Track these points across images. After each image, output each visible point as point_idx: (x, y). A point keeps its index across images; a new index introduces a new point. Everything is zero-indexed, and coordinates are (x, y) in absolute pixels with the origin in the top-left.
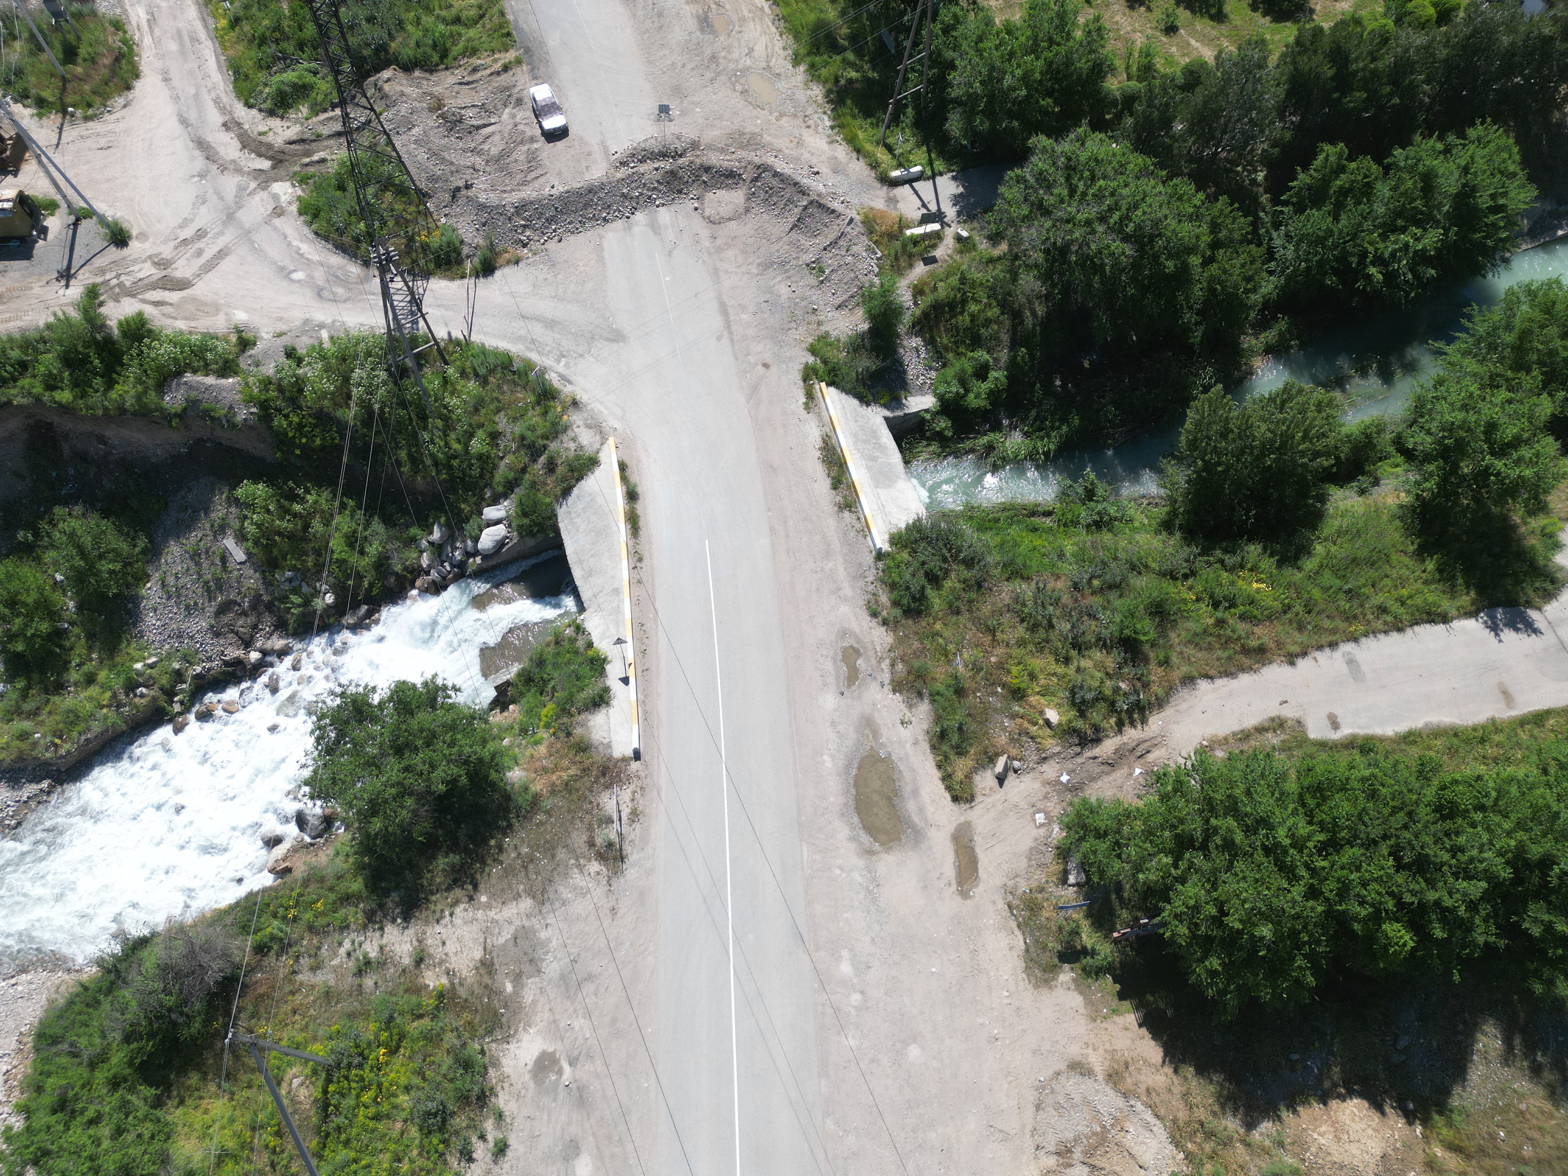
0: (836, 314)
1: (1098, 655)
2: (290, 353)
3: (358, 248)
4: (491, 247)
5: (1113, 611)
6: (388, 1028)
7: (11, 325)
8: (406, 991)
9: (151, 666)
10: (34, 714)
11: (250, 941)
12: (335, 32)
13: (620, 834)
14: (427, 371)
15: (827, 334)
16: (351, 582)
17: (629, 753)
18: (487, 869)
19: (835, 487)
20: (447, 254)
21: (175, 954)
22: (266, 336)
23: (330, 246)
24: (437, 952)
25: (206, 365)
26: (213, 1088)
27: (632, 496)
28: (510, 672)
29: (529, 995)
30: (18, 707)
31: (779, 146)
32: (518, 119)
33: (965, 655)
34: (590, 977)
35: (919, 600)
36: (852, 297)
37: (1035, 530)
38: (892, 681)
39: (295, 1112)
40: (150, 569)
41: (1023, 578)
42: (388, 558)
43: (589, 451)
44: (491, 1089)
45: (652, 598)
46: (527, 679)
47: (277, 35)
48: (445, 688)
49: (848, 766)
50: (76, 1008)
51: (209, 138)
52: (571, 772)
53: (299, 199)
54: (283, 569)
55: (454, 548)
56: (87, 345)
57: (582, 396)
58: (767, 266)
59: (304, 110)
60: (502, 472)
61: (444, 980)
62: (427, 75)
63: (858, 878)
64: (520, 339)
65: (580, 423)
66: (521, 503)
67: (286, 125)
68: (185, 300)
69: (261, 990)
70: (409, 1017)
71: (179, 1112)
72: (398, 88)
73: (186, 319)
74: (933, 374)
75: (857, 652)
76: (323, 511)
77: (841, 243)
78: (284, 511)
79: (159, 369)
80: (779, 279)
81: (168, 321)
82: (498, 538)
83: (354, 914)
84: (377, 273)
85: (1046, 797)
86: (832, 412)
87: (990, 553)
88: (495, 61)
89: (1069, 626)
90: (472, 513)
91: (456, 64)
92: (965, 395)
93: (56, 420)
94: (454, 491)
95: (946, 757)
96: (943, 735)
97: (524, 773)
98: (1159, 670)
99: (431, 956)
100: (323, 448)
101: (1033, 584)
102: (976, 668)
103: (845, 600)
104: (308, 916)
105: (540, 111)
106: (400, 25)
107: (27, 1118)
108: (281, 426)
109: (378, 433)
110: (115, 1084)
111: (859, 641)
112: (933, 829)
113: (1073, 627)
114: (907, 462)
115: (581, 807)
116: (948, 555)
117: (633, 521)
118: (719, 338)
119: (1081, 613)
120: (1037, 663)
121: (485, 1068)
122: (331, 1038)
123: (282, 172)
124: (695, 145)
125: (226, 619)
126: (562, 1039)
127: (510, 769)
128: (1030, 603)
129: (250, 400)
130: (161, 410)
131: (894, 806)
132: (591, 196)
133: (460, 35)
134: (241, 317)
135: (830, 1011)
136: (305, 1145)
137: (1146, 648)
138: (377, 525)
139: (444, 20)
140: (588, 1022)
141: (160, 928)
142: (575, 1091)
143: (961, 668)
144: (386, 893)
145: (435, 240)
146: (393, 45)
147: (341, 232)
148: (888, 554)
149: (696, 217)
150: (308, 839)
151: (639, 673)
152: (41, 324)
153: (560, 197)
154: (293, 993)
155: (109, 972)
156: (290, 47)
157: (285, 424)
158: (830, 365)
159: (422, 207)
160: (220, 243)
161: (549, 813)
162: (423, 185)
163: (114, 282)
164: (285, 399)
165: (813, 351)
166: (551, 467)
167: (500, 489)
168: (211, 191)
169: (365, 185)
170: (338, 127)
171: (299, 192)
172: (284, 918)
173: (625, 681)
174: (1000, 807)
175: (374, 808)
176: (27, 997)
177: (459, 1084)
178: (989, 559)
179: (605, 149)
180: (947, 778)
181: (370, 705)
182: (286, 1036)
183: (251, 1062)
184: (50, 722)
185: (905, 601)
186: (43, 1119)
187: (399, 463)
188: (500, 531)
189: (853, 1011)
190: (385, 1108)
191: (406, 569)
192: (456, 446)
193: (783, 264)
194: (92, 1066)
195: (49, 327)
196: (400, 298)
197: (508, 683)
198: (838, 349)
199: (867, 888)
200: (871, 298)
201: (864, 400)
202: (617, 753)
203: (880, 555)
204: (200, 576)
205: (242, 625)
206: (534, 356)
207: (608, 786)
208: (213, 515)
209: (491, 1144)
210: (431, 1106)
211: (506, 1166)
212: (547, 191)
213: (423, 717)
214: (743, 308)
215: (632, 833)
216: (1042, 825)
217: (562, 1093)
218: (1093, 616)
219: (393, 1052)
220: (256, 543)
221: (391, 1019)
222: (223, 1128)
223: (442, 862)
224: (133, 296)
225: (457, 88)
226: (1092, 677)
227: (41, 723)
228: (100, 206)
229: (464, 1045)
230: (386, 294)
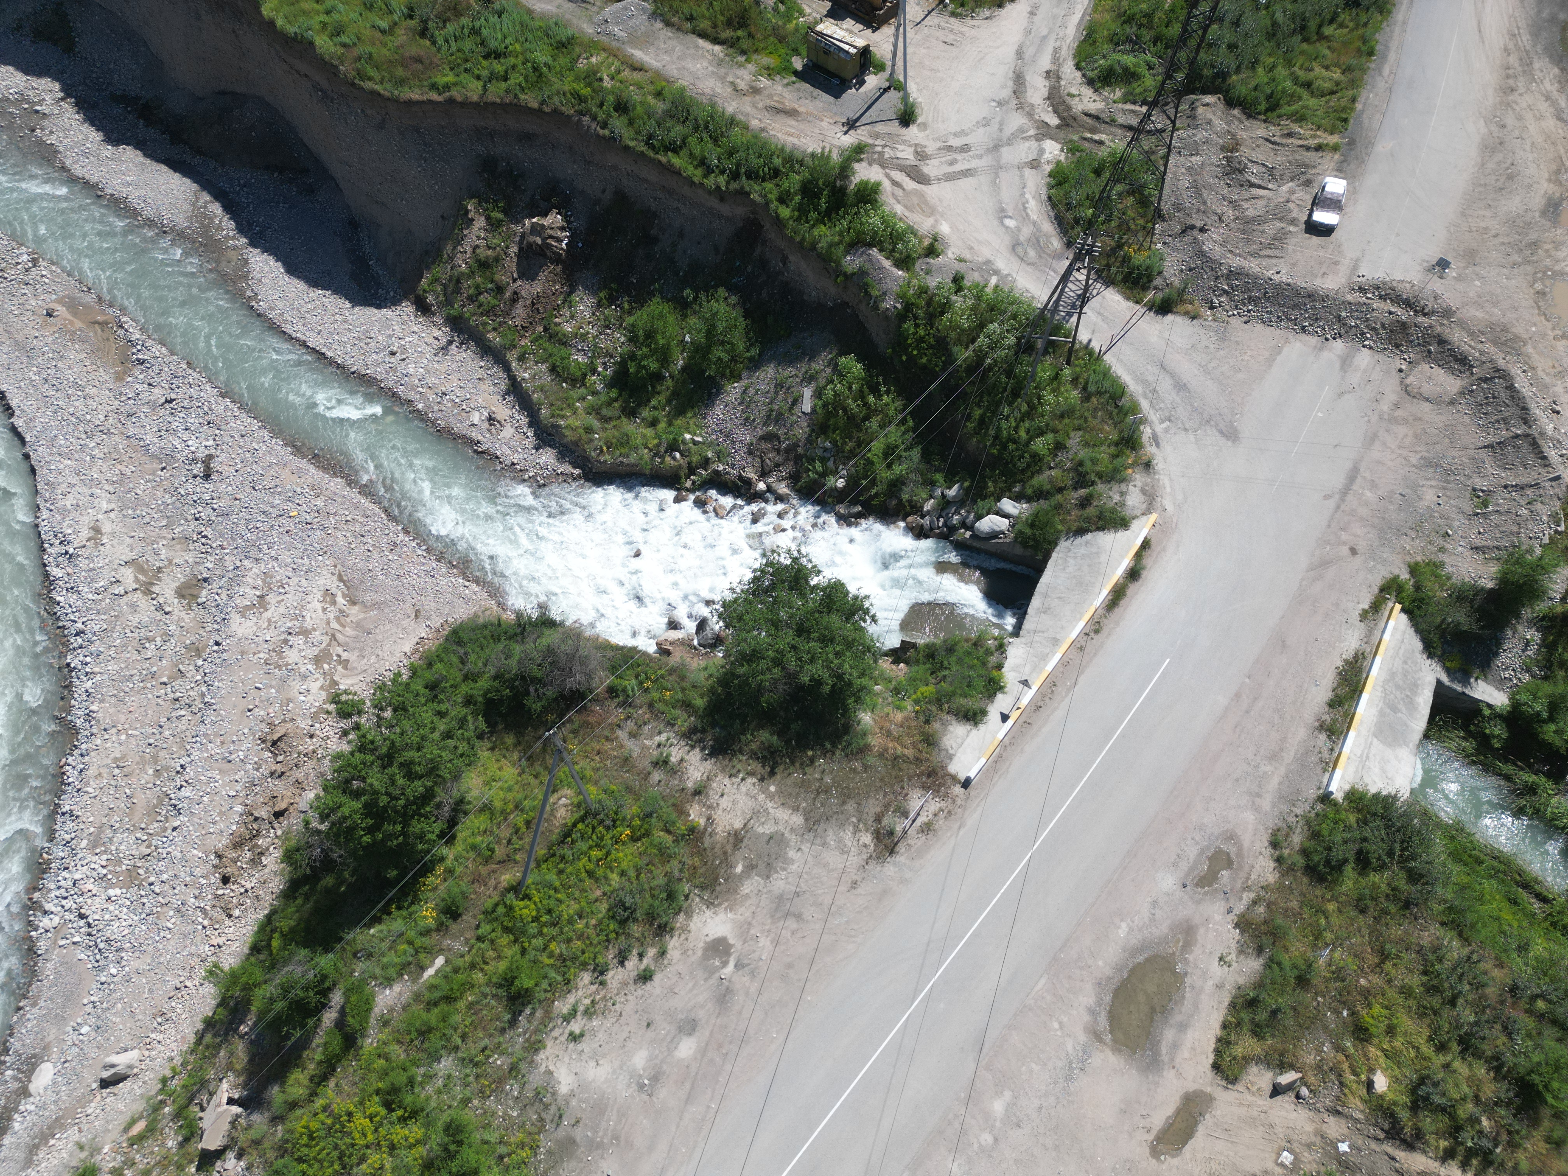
0: (1468, 553)
1: (1481, 1071)
2: (957, 280)
3: (1073, 228)
4: (1182, 292)
5: (1537, 1046)
6: (643, 820)
7: (791, 139)
8: (674, 805)
9: (695, 443)
10: (605, 420)
11: (610, 680)
12: (1193, 43)
13: (905, 832)
14: (1049, 359)
15: (1442, 564)
16: (864, 482)
17: (962, 777)
18: (792, 769)
19: (1332, 704)
20: (1140, 276)
21: (563, 648)
22: (950, 255)
23: (1052, 214)
24: (714, 797)
25: (893, 250)
26: (516, 756)
27: (1133, 574)
28: (922, 639)
29: (748, 887)
30: (600, 408)
31: (1535, 364)
32: (1293, 197)
33: (1337, 955)
34: (799, 917)
35: (1332, 868)
36: (1498, 548)
37: (1514, 902)
38: (1242, 916)
39: (547, 820)
40: (745, 374)
41: (1460, 935)
42: (904, 484)
43: (1127, 512)
44: (672, 929)
45: (1080, 671)
46: (930, 653)
47: (1145, 21)
48: (867, 612)
49: (1136, 951)
50: (485, 632)
51: (1028, 78)
52: (906, 751)
53: (1058, 163)
54: (827, 437)
55: (957, 512)
56: (827, 184)
57: (1159, 463)
58: (1429, 463)
59: (1118, 94)
60: (1041, 480)
61: (702, 822)
62: (1243, 117)
63: (1070, 1048)
64: (1145, 382)
65: (1139, 484)
66: (1036, 515)
67: (1095, 97)
68: (916, 192)
69: (592, 719)
70: (661, 824)
71: (487, 754)
72: (1210, 116)
73: (906, 207)
74: (1527, 677)
75: (1229, 864)
76: (887, 415)
77: (1529, 492)
78: (861, 396)
79: (859, 234)
80: (1433, 483)
81: (892, 201)
82: (997, 528)
83: (685, 721)
84: (1071, 257)
85: (1309, 1146)
86: (1387, 637)
87: (1445, 885)
88: (1314, 137)
89: (1472, 1019)
90: (993, 494)
91: (1277, 121)
92: (1545, 722)
93: (767, 226)
94: (993, 469)
95: (1239, 1024)
96: (1252, 1003)
97: (871, 722)
98: (1542, 1144)
99: (707, 795)
100: (924, 367)
101: (1466, 951)
102: (1339, 974)
103: (1257, 809)
104: (656, 695)
105: (1321, 201)
106: (1254, 64)
107: (411, 677)
108: (907, 330)
109: (973, 383)
110: (469, 701)
111: (1239, 854)
112: (1172, 1073)
113: (1476, 1023)
114: (1426, 736)
115: (892, 786)
116: (1398, 852)
117: (1118, 595)
118: (1327, 497)
119: (1497, 1018)
120: (1406, 1022)
121: (680, 910)
122: (605, 792)
123: (1062, 134)
124: (1447, 313)
125: (764, 446)
126: (745, 942)
127: (865, 711)
128: (1447, 964)
129: (901, 296)
130: (838, 263)
131: (1152, 1020)
132: (1307, 300)
133: (1300, 98)
134: (944, 229)
135: (957, 1126)
136: (536, 848)
137: (1546, 1112)
138: (916, 454)
139: (1296, 80)
140: (771, 948)
141: (567, 624)
142: (723, 988)
143: (1322, 962)
144: (713, 725)
145: (1139, 259)
146: (1234, 77)
147: (1069, 207)
148: (1335, 804)
149: (1395, 378)
150: (695, 642)
151: (1020, 721)
152: (810, 150)
153: (1277, 286)
154: (607, 739)
155: (519, 625)
156: (1147, 35)
157: (912, 330)
158: (1421, 595)
159: (1150, 225)
160: (974, 164)
161: (866, 768)
162: (1165, 207)
163: (879, 149)
164: (926, 313)
165: (1414, 569)
166: (1085, 503)
167: (1029, 491)
168: (998, 119)
169: (1118, 181)
170: (1134, 121)
171: (1062, 158)
172: (641, 683)
173: (1005, 718)
174: (1255, 1113)
175: (751, 657)
176: (467, 601)
177: (657, 903)
178: (1439, 890)
179: (1355, 268)
180: (1223, 1044)
181: (807, 582)
182: (581, 764)
183: (550, 761)
184: (611, 433)
185: (1316, 858)
186: (418, 686)
187: (969, 418)
188: (1002, 524)
189: (976, 1146)
190: (600, 872)
191: (910, 501)
192: (1023, 434)
193: (1448, 472)
194: (466, 678)
195: (813, 155)
196: (1073, 287)
197: (914, 645)
198: (1442, 586)
199: (1071, 1063)
200: (1518, 562)
201: (1429, 649)
202: (952, 768)
203: (1325, 798)
204: (771, 403)
205: (771, 457)
206: (1144, 404)
207: (925, 788)
208: (813, 365)
209: (642, 967)
210: (628, 901)
211: (640, 992)
212: (1269, 273)
213: (835, 620)
214: (1373, 485)
215: (915, 839)
216: (1282, 1165)
217: (713, 981)
218: (1508, 1031)
219: (634, 839)
220: (825, 406)
221: (649, 815)
222: (501, 789)
223: (765, 736)
224: (883, 167)
225: (1261, 141)
226: (1457, 1085)
227: (604, 429)
228: (912, 87)
229: (680, 880)
230: (1065, 278)
